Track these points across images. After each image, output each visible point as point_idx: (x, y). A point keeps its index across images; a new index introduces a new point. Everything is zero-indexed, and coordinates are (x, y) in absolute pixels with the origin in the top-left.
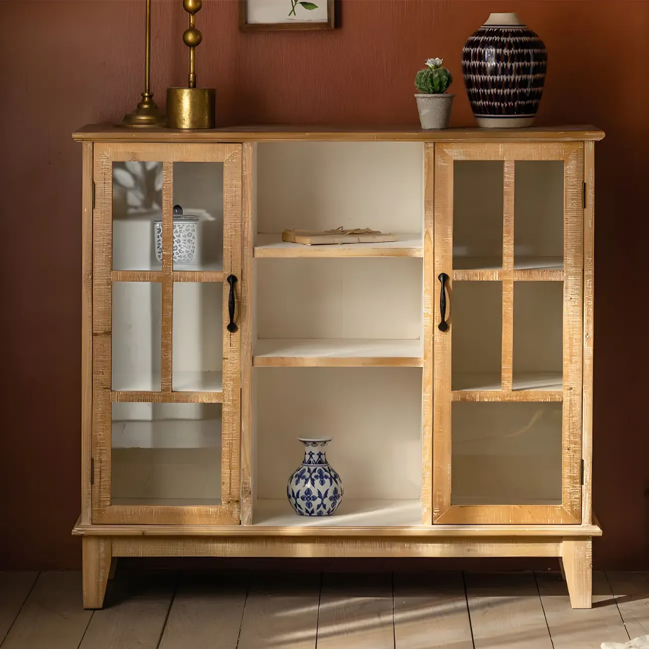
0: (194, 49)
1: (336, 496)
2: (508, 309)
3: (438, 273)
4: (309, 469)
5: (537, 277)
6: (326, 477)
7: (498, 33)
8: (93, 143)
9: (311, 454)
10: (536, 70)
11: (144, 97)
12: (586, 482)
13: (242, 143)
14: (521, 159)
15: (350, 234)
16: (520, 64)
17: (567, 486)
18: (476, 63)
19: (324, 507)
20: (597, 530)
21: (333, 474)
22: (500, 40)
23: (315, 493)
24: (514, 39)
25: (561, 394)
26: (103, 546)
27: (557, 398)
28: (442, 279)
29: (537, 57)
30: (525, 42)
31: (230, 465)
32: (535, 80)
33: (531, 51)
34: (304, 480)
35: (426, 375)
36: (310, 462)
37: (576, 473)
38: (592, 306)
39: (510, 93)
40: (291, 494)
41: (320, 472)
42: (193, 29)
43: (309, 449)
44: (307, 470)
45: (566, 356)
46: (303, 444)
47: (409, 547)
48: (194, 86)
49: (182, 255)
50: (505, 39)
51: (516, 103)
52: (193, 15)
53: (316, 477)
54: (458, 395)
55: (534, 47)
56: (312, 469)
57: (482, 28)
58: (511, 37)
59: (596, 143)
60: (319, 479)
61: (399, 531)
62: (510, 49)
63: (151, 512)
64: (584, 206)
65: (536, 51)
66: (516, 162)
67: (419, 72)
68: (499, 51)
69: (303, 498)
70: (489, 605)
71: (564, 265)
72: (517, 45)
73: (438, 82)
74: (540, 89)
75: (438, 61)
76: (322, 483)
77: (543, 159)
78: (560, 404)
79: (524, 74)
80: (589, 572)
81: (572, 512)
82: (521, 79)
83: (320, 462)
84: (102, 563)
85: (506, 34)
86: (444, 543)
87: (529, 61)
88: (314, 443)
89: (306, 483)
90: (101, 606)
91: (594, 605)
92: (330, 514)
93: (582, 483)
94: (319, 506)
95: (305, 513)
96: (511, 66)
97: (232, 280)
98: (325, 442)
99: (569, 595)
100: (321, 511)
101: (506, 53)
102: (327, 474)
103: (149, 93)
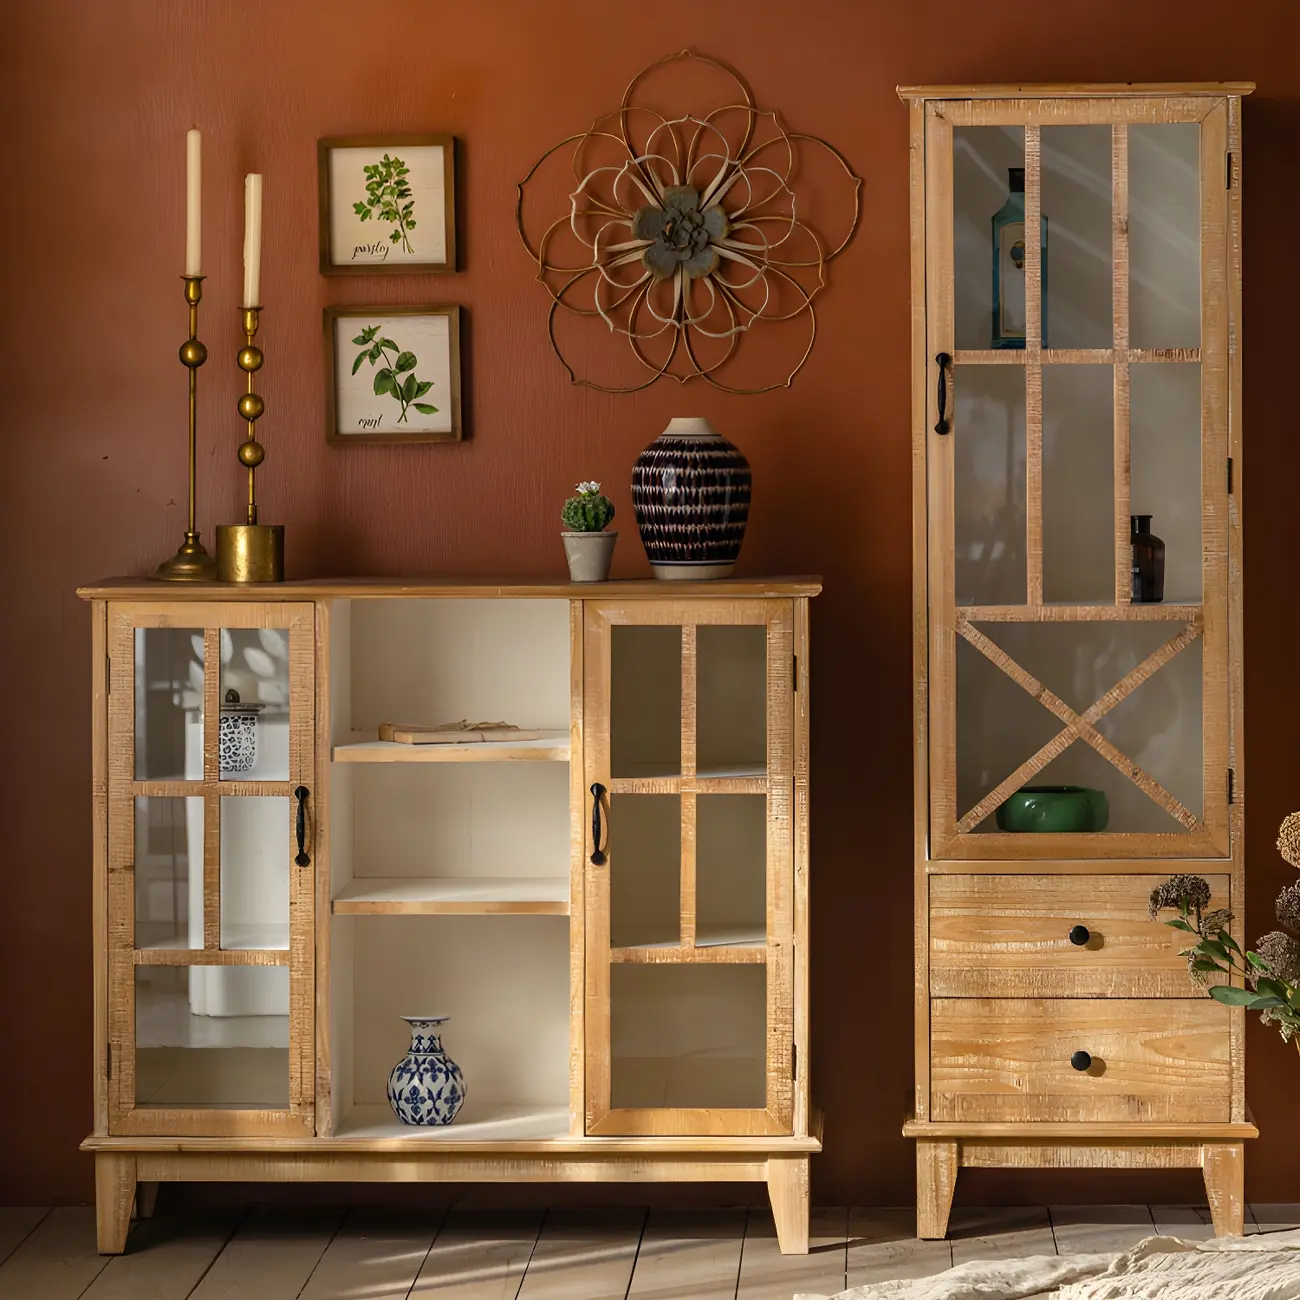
0: (254, 470)
1: (454, 1098)
2: (689, 832)
3: (590, 784)
4: (416, 1060)
5: (731, 788)
6: (440, 1070)
7: (680, 446)
8: (107, 602)
9: (420, 1039)
10: (735, 497)
11: (187, 537)
12: (800, 1076)
13: (315, 602)
14: (705, 622)
15: (473, 730)
16: (710, 488)
17: (774, 1083)
18: (649, 489)
19: (438, 1112)
20: (815, 1144)
21: (450, 1066)
22: (681, 456)
23: (424, 1093)
24: (701, 454)
25: (763, 953)
26: (124, 1166)
27: (759, 959)
28: (595, 791)
29: (737, 480)
30: (718, 459)
31: (301, 1053)
32: (732, 512)
33: (725, 471)
34: (409, 1075)
35: (576, 926)
36: (418, 1050)
37: (786, 1064)
38: (807, 829)
39: (696, 530)
40: (392, 1095)
41: (432, 1063)
42: (252, 443)
43: (417, 1031)
44: (413, 1059)
45: (771, 900)
46: (408, 1023)
47: (552, 1168)
48: (255, 522)
49: (238, 759)
50: (689, 454)
51: (704, 544)
52: (252, 421)
53: (425, 1070)
54: (620, 955)
55: (730, 467)
56: (421, 1059)
58: (697, 451)
60: (430, 1074)
62: (696, 469)
63: (191, 1119)
64: (795, 689)
65: (732, 471)
66: (699, 627)
67: (567, 501)
68: (680, 471)
69: (407, 1100)
70: (669, 1249)
71: (768, 771)
72: (705, 463)
73: (592, 513)
74: (740, 525)
75: (594, 486)
76: (434, 1079)
77: (736, 623)
78: (763, 966)
79: (715, 504)
80: (805, 1202)
81: (781, 1119)
82: (711, 510)
83: (432, 1050)
84: (124, 1191)
85: (691, 448)
86: (602, 1162)
87: (723, 484)
88: (423, 1023)
89: (411, 1078)
90: (122, 1250)
91: (812, 1250)
92: (446, 1122)
93: (794, 1078)
94: (429, 1112)
95: (411, 1121)
96: (697, 493)
97: (302, 794)
98: (439, 1022)
99: (776, 1236)
100: (432, 1119)
101: (690, 474)
102: (442, 1066)
103: (194, 532)
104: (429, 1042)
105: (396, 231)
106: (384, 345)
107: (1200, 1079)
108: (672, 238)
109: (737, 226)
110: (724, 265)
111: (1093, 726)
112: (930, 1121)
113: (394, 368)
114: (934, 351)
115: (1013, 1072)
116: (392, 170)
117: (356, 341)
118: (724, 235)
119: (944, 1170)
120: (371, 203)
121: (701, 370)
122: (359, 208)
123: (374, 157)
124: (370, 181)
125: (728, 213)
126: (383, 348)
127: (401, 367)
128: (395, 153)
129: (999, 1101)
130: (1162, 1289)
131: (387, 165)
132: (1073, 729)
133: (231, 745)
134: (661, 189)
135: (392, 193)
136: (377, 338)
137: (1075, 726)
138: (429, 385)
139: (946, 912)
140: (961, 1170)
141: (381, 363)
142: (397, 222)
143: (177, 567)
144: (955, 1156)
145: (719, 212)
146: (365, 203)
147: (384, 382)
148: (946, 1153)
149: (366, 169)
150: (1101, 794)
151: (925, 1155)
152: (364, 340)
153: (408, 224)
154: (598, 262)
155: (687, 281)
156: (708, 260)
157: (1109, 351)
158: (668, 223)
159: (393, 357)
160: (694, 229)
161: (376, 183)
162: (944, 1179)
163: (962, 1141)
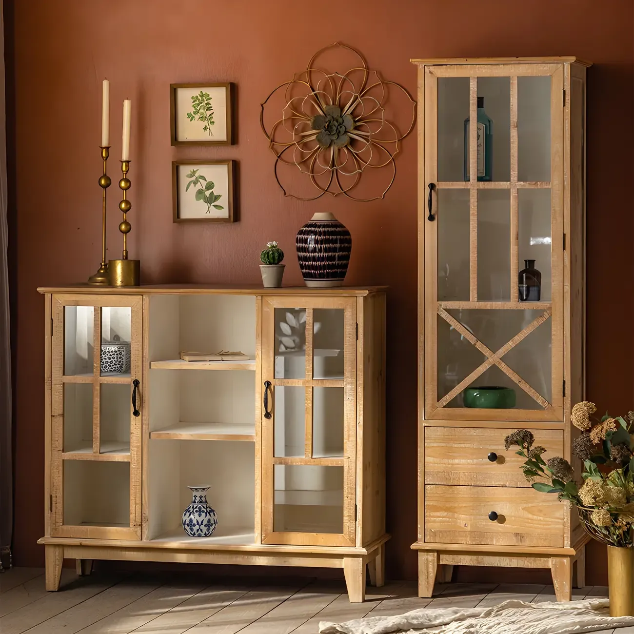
1: (209, 524)
2: (308, 405)
3: (264, 381)
4: (193, 506)
5: (328, 384)
6: (203, 512)
7: (315, 226)
8: (52, 294)
9: (195, 496)
10: (341, 249)
11: (102, 265)
12: (359, 519)
13: (142, 295)
14: (317, 307)
16: (327, 245)
17: (347, 522)
18: (304, 245)
19: (201, 531)
20: (364, 551)
23: (195, 522)
24: (324, 229)
25: (342, 461)
26: (58, 551)
27: (340, 464)
28: (266, 385)
29: (343, 241)
30: (332, 231)
31: (135, 502)
33: (338, 237)
34: (189, 513)
35: (258, 447)
36: (195, 502)
37: (352, 513)
39: (321, 264)
40: (182, 522)
41: (200, 508)
42: (125, 222)
43: (194, 493)
45: (345, 437)
46: (190, 490)
48: (123, 259)
49: (116, 366)
50: (318, 229)
52: (126, 213)
53: (196, 511)
54: (277, 460)
57: (310, 222)
59: (365, 297)
61: (238, 547)
62: (320, 236)
63: (87, 531)
64: (357, 339)
65: (340, 237)
66: (315, 309)
69: (188, 525)
70: (302, 598)
71: (345, 377)
72: (325, 233)
73: (272, 256)
74: (346, 262)
75: (274, 243)
76: (200, 515)
78: (342, 468)
79: (330, 252)
80: (361, 578)
81: (350, 539)
82: (328, 255)
83: (201, 502)
84: (57, 562)
87: (335, 243)
89: (190, 515)
90: (57, 590)
91: (364, 601)
92: (206, 535)
93: (356, 520)
94: (198, 531)
95: (190, 534)
96: (321, 247)
97: (136, 383)
99: (348, 594)
100: (199, 534)
101: (318, 238)
102: (205, 510)
103: (105, 263)
104: (199, 498)
105: (206, 126)
106: (199, 178)
107: (550, 527)
108: (329, 129)
109: (358, 124)
110: (353, 142)
111: (500, 359)
112: (425, 542)
113: (204, 188)
114: (428, 182)
115: (463, 520)
116: (204, 98)
117: (187, 176)
118: (352, 128)
119: (430, 565)
120: (194, 113)
121: (343, 190)
122: (189, 115)
123: (196, 92)
124: (194, 103)
125: (354, 117)
126: (200, 179)
127: (208, 188)
128: (205, 91)
129: (457, 534)
130: (496, 626)
131: (202, 96)
132: (490, 360)
133: (113, 360)
134: (324, 106)
135: (204, 109)
136: (197, 175)
137: (492, 358)
138: (220, 196)
139: (432, 445)
140: (439, 566)
141: (198, 186)
142: (206, 122)
143: (95, 279)
144: (436, 559)
145: (350, 117)
146: (192, 114)
147: (200, 195)
148: (432, 557)
149: (193, 98)
150: (513, 390)
151: (422, 558)
152: (191, 176)
153: (211, 123)
154: (295, 140)
155: (336, 149)
156: (345, 139)
157: (509, 182)
158: (326, 123)
159: (204, 183)
160: (338, 125)
161: (197, 104)
162: (431, 570)
163: (439, 552)
